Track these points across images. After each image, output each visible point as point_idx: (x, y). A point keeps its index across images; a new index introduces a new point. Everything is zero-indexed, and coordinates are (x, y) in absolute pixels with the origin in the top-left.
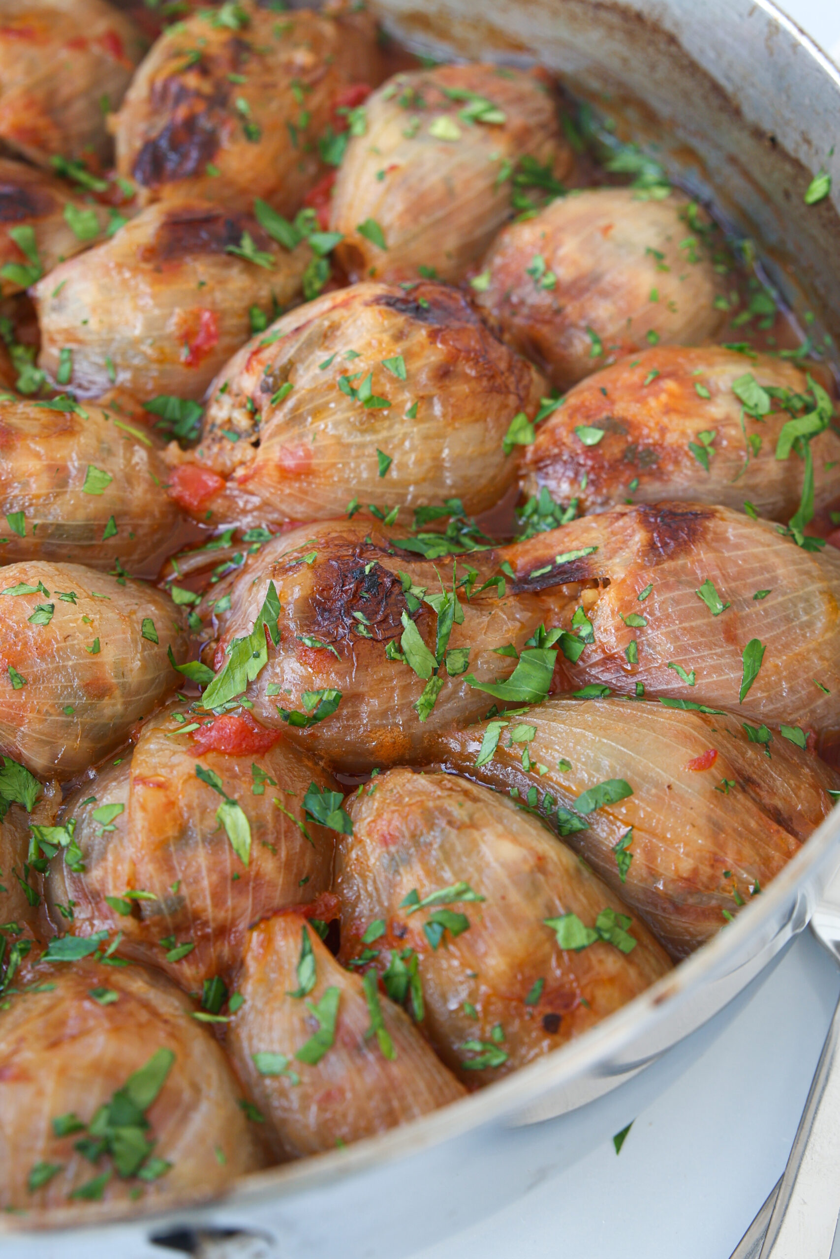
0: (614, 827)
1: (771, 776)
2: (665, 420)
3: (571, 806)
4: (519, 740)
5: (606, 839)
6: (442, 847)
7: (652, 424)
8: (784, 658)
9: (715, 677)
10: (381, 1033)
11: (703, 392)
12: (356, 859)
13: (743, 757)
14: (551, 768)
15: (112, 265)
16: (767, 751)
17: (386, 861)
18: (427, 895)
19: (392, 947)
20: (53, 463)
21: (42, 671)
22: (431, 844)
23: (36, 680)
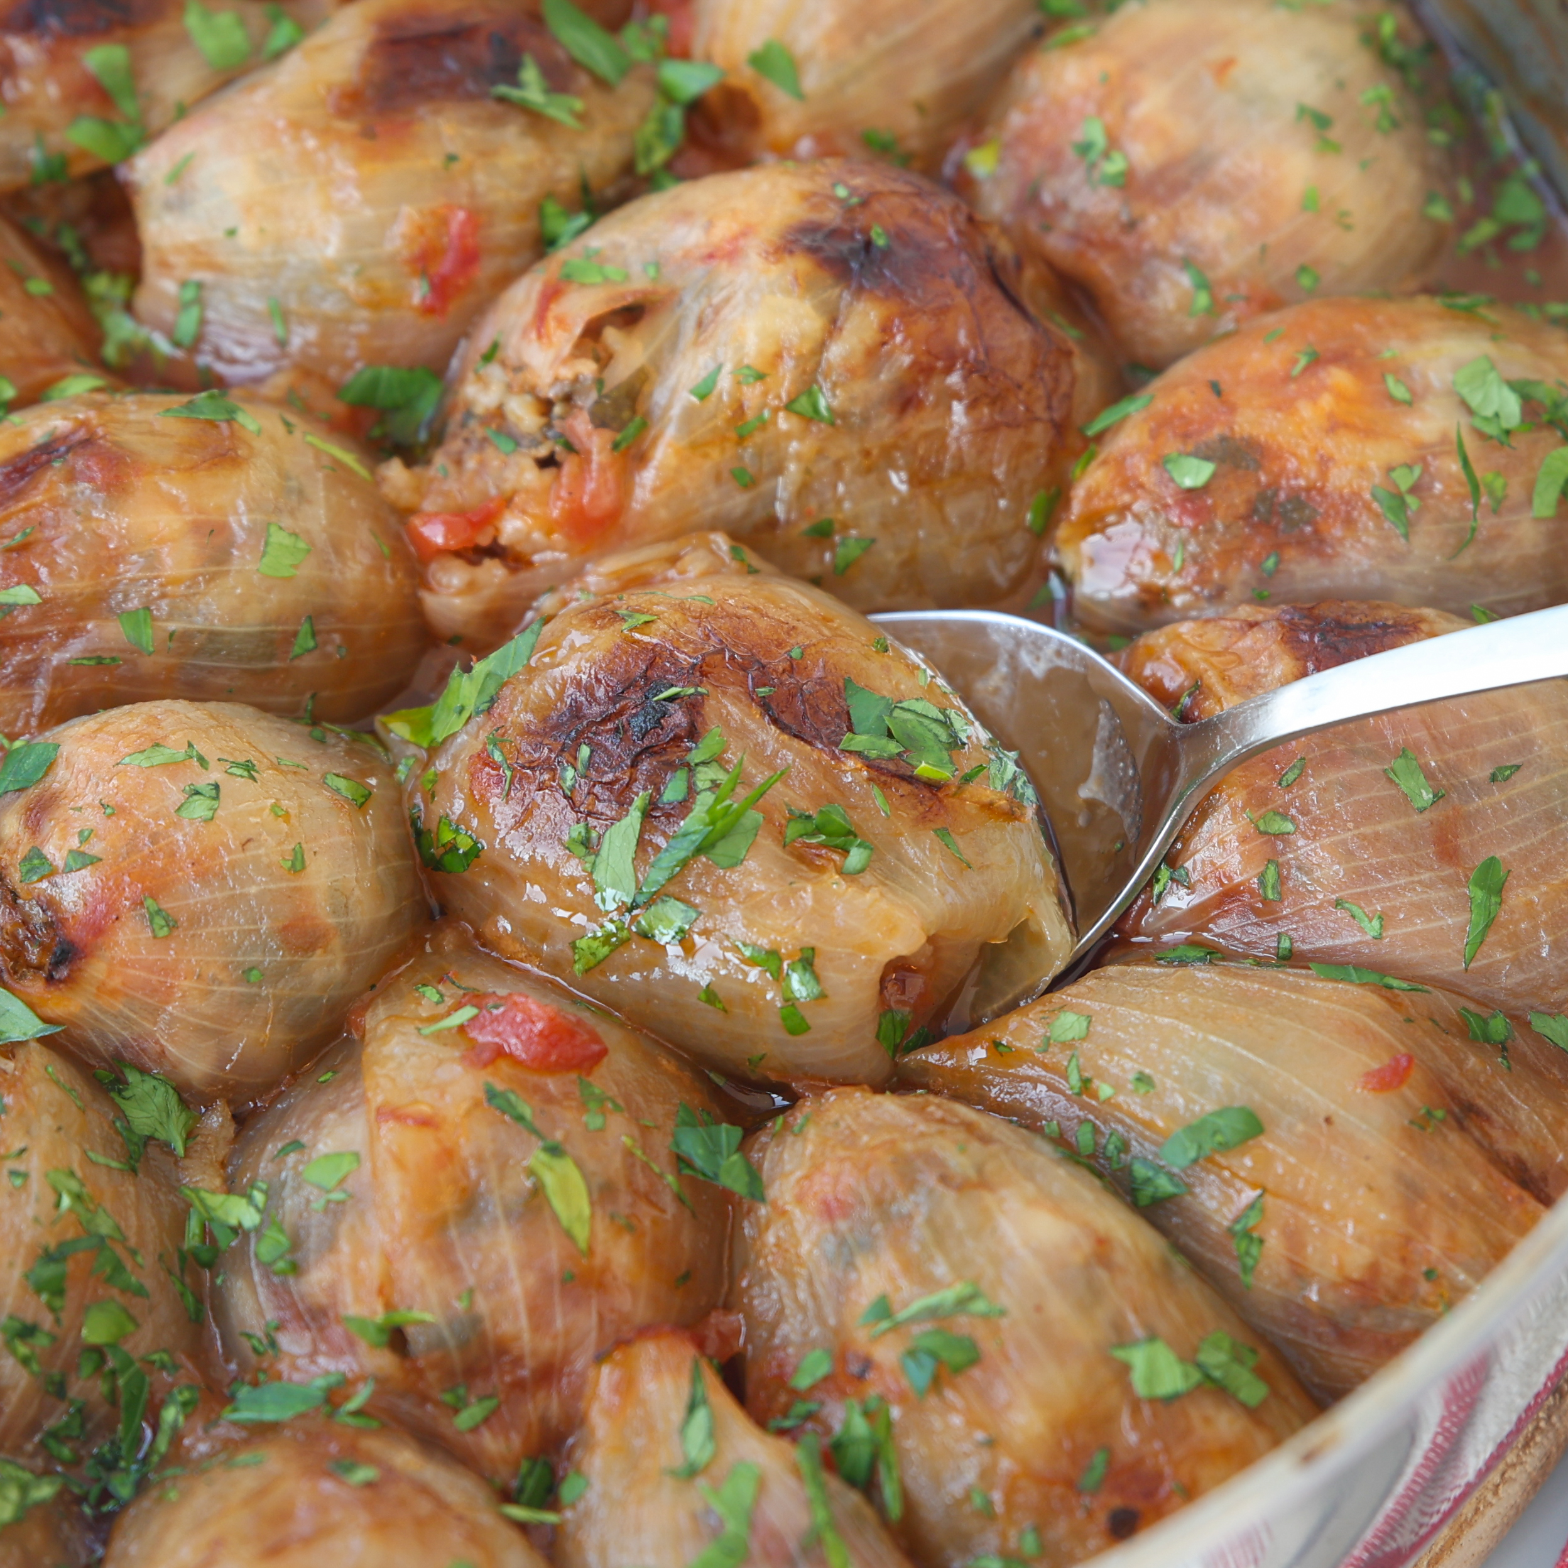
0: (1231, 1191)
1: (1511, 1102)
2: (1329, 444)
3: (1156, 1155)
4: (1062, 1039)
5: (1217, 1211)
6: (930, 1221)
7: (1304, 452)
8: (1544, 888)
9: (1419, 924)
10: (830, 1537)
11: (1399, 392)
12: (777, 1245)
13: (1460, 1068)
14: (1118, 1087)
15: (281, 124)
16: (1504, 1057)
17: (830, 1245)
18: (906, 1305)
19: (843, 1394)
20: (203, 517)
21: (204, 904)
22: (910, 1217)
23: (195, 920)
